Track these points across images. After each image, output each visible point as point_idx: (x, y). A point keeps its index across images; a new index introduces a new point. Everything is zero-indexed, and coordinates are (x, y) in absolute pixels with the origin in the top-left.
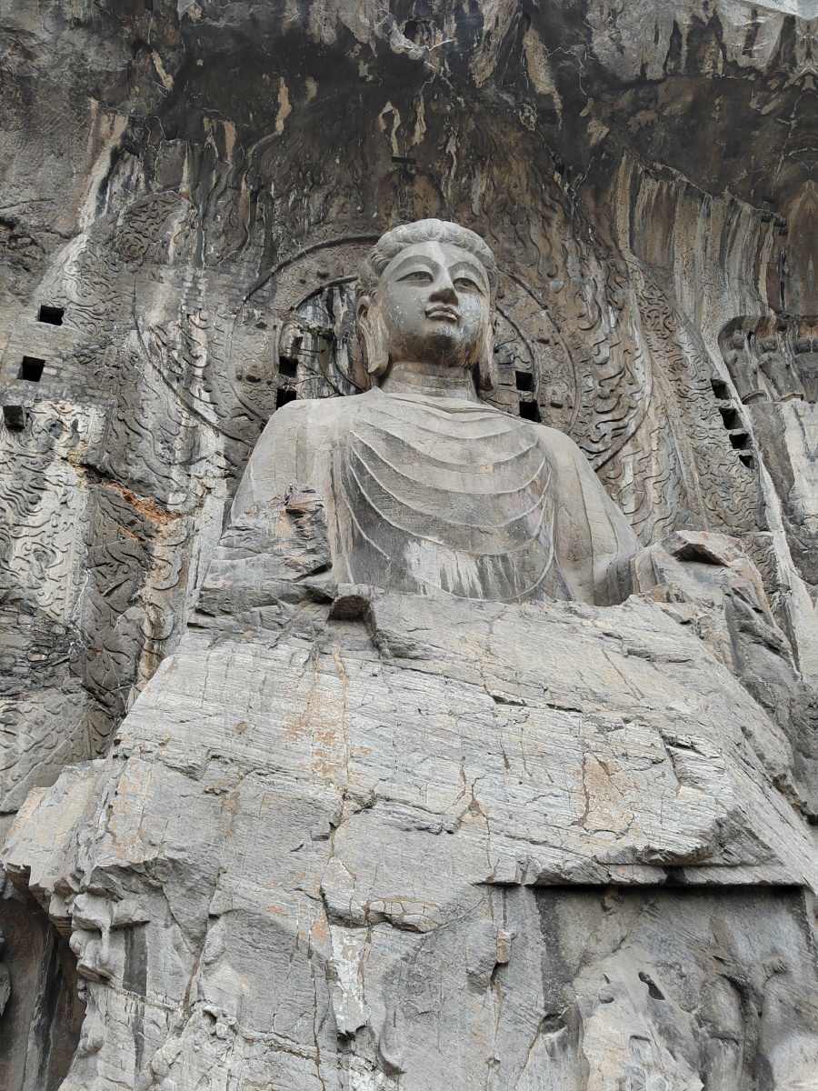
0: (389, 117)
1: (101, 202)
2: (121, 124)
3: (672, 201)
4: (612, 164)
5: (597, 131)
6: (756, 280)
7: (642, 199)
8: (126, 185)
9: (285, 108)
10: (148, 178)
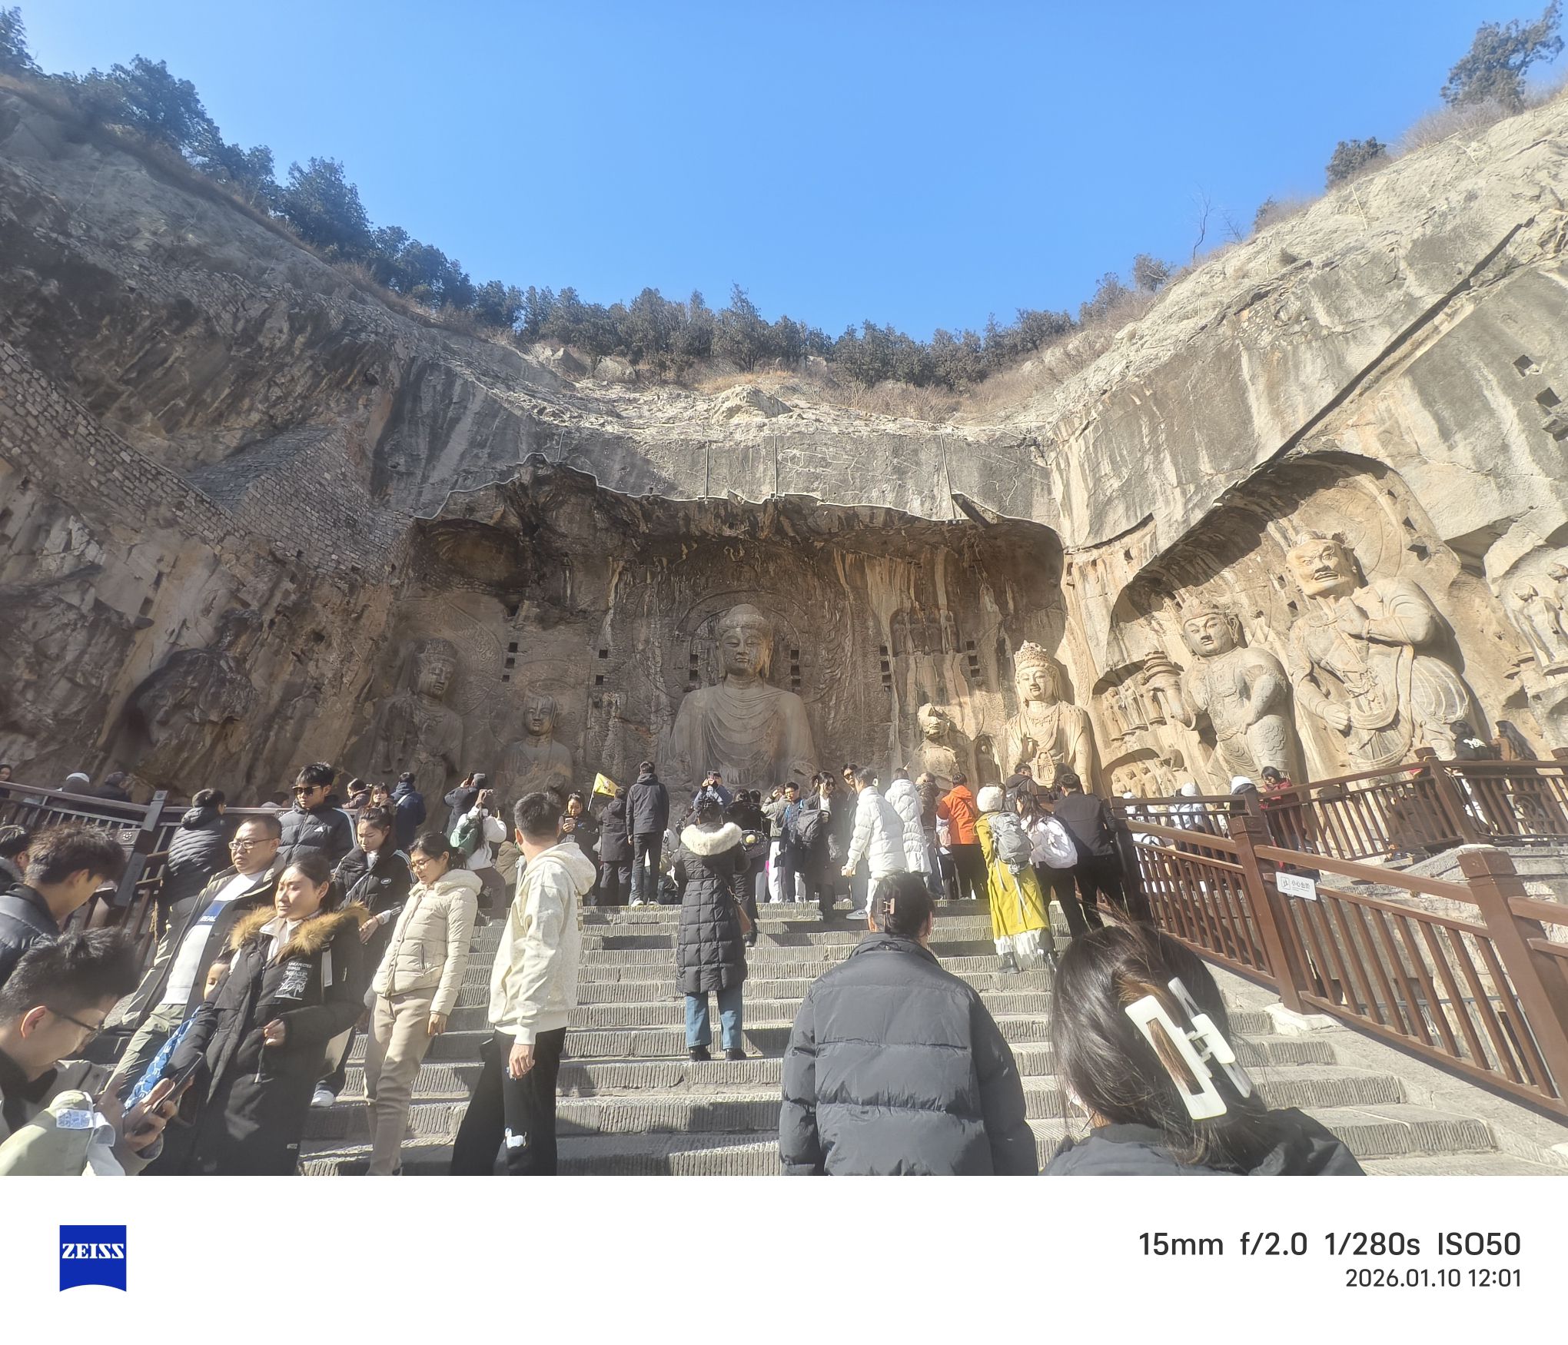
0: (729, 550)
1: (616, 592)
2: (622, 563)
3: (862, 561)
4: (831, 553)
5: (819, 545)
6: (909, 589)
7: (848, 561)
8: (625, 584)
9: (686, 551)
10: (634, 578)
